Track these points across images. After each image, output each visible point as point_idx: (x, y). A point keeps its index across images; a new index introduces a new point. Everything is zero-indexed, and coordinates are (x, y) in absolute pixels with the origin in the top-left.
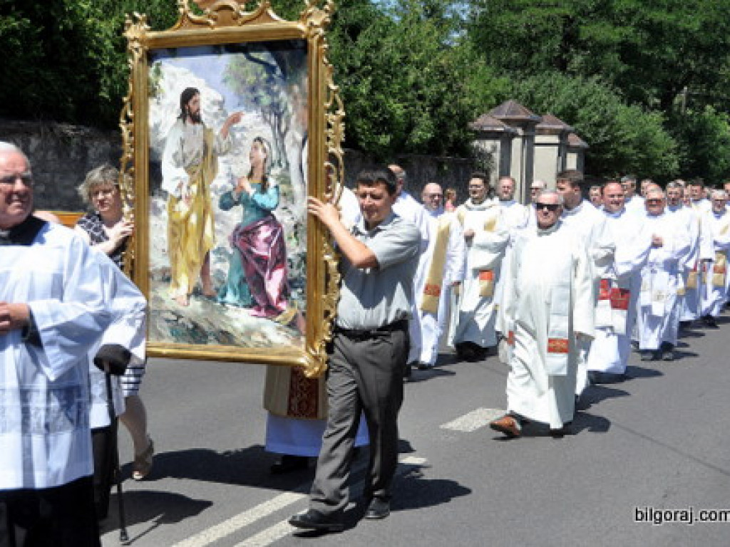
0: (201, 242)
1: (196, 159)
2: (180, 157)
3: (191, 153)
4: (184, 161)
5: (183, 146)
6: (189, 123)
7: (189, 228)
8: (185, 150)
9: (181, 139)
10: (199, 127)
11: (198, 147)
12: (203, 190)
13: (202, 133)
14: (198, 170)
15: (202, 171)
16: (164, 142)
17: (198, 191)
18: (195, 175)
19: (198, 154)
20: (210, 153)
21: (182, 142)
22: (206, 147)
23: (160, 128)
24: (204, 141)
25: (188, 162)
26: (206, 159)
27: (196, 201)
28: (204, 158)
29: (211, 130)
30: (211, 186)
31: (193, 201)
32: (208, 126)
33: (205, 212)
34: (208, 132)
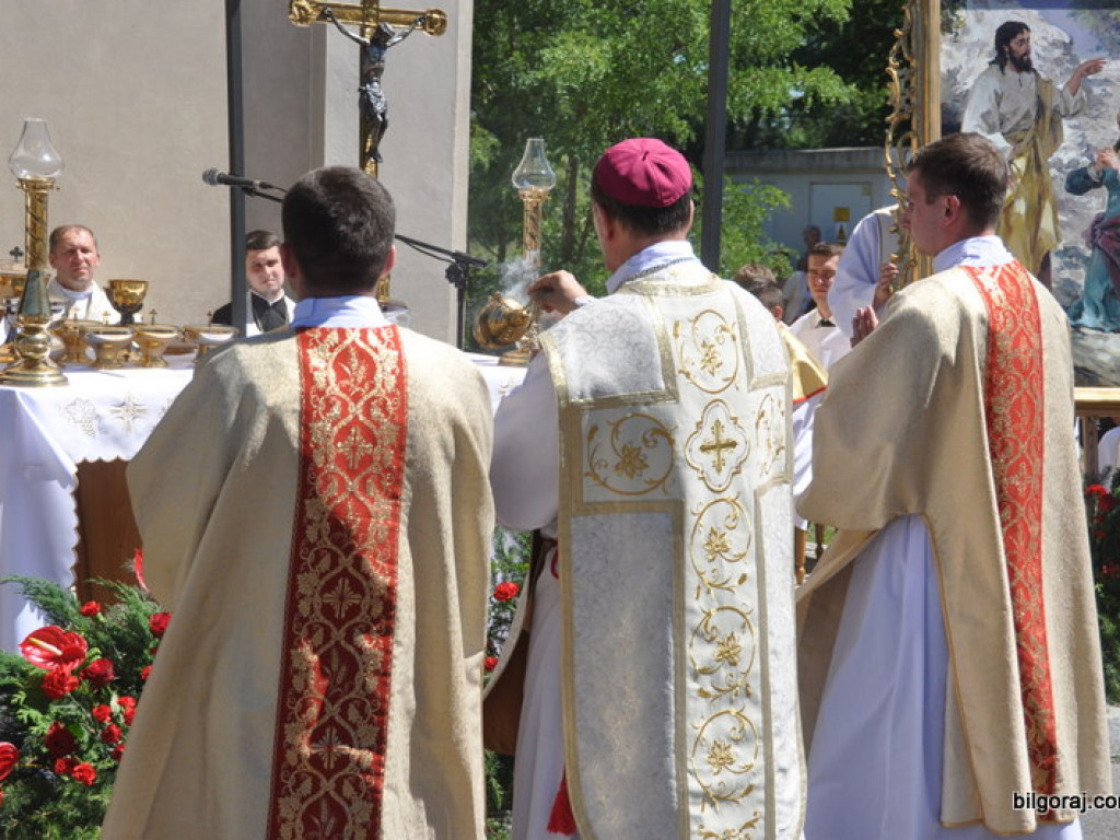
0: (1035, 240)
1: (1023, 123)
2: (995, 119)
3: (1014, 113)
4: (1001, 124)
5: (999, 104)
6: (1010, 72)
7: (1013, 219)
8: (1004, 108)
9: (996, 93)
10: (1027, 77)
11: (1027, 104)
12: (1036, 165)
13: (1034, 84)
14: (1028, 138)
15: (1033, 138)
16: (966, 96)
17: (1028, 167)
18: (1023, 144)
19: (1026, 116)
20: (1048, 114)
21: (999, 98)
22: (1041, 106)
23: (959, 77)
24: (1038, 97)
25: (1008, 126)
26: (1041, 121)
27: (1023, 182)
28: (1037, 121)
29: (1049, 82)
30: (1050, 160)
31: (1019, 181)
32: (1043, 75)
33: (1041, 198)
34: (1043, 85)
